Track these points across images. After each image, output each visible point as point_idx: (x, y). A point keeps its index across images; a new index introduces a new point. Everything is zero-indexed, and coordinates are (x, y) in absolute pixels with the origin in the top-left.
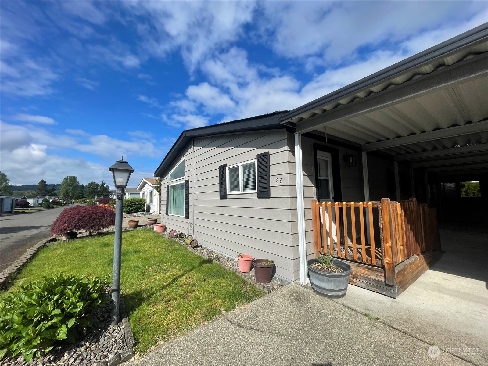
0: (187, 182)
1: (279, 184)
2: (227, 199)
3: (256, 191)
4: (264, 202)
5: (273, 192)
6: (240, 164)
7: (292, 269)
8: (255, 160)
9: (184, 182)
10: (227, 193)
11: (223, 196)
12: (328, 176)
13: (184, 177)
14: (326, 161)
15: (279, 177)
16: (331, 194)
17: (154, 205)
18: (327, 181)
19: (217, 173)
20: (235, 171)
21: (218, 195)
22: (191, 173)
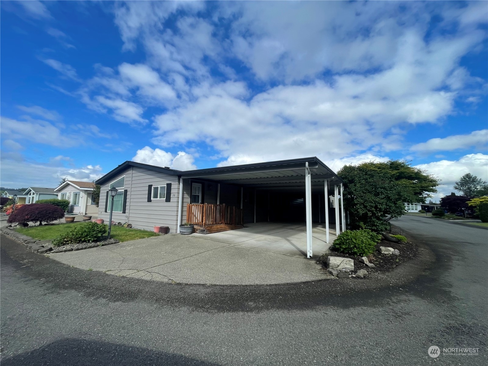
0: (126, 191)
1: (174, 197)
2: (151, 202)
3: (165, 199)
4: (168, 204)
5: (172, 200)
6: (159, 186)
7: (175, 229)
8: (166, 186)
9: (123, 190)
10: (152, 199)
11: (149, 200)
12: (199, 194)
13: (124, 188)
14: (199, 187)
15: (174, 194)
16: (200, 201)
17: (80, 206)
18: (199, 196)
19: (147, 188)
20: (156, 189)
21: (146, 200)
22: (130, 186)
